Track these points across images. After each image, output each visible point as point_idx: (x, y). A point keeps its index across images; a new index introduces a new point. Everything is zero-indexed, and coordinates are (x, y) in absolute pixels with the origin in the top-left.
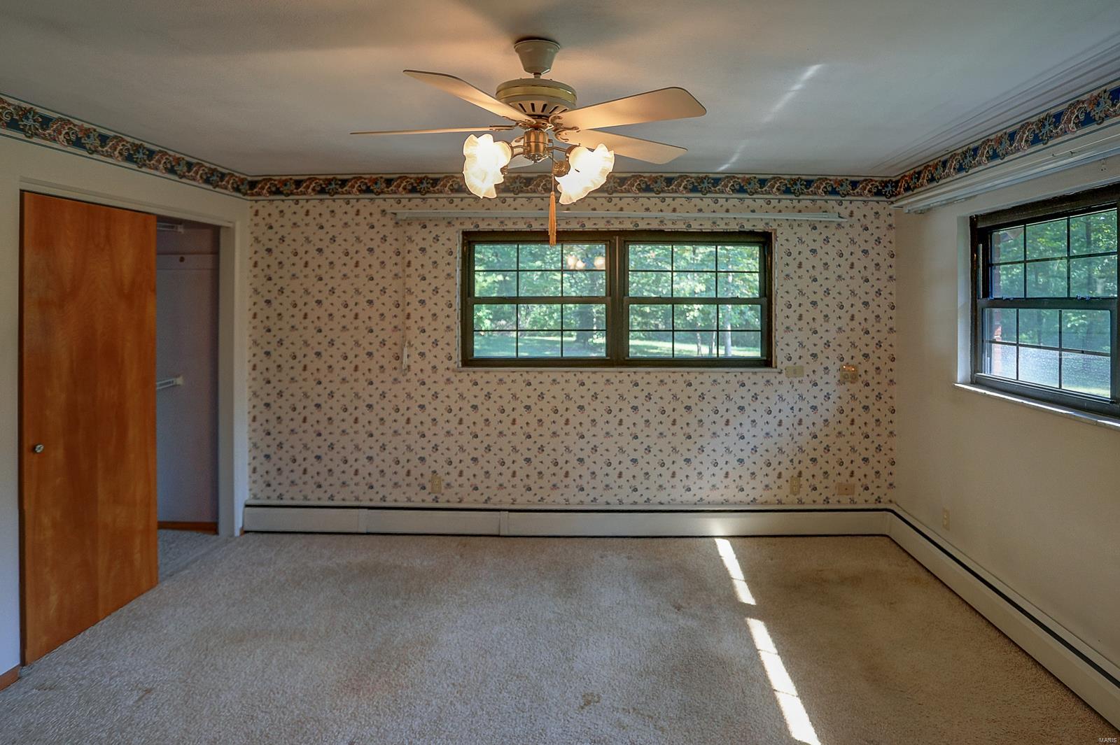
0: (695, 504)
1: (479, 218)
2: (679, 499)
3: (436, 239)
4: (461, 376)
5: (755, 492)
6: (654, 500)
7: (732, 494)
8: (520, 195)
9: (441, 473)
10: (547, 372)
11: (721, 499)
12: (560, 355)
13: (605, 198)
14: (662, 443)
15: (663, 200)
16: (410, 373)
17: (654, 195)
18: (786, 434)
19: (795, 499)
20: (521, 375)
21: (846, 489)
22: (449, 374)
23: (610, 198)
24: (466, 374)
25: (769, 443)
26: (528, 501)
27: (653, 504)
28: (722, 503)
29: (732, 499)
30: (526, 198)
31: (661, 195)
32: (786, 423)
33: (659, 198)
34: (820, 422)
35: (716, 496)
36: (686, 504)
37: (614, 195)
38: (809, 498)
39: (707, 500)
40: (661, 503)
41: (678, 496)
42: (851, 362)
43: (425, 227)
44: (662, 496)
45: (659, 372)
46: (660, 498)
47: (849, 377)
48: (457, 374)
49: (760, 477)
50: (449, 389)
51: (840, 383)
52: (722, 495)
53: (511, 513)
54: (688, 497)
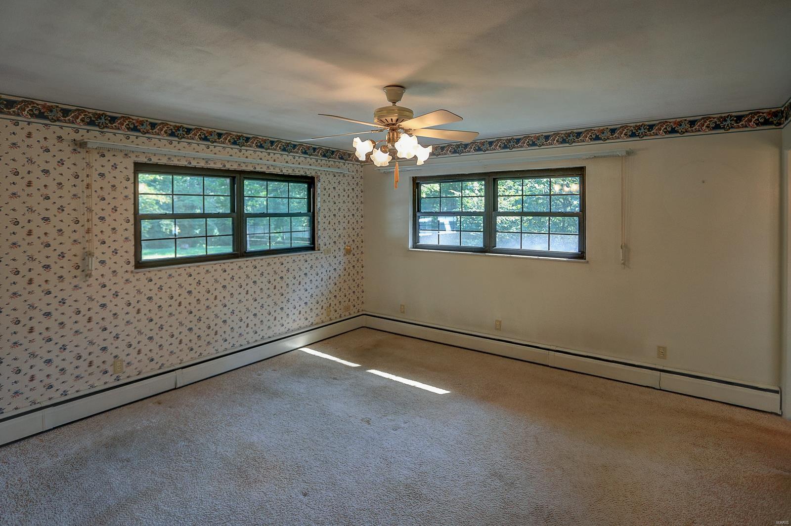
0: (286, 333)
1: (152, 153)
2: (278, 332)
3: (115, 167)
4: (137, 276)
5: (313, 319)
6: (266, 336)
7: (303, 323)
8: (183, 140)
9: (122, 356)
10: (202, 265)
11: (297, 327)
12: (205, 254)
13: (238, 149)
14: (269, 301)
15: (269, 154)
16: (91, 279)
17: (264, 150)
18: (324, 285)
19: (328, 318)
20: (185, 270)
21: (347, 309)
22: (128, 276)
23: (241, 150)
24: (143, 274)
25: (317, 291)
26: (192, 358)
27: (265, 339)
28: (298, 329)
29: (302, 326)
30: (187, 142)
31: (268, 151)
32: (324, 280)
33: (267, 152)
34: (337, 276)
35: (295, 326)
36: (282, 334)
37: (243, 148)
38: (335, 317)
39: (291, 329)
40: (269, 337)
41: (279, 330)
42: (349, 245)
43: (103, 156)
44: (270, 333)
45: (267, 258)
46: (268, 334)
47: (348, 252)
48: (135, 274)
49: (314, 310)
50: (129, 288)
51: (345, 255)
52: (298, 325)
53: (184, 369)
54: (283, 329)
